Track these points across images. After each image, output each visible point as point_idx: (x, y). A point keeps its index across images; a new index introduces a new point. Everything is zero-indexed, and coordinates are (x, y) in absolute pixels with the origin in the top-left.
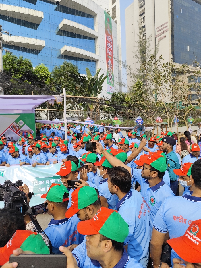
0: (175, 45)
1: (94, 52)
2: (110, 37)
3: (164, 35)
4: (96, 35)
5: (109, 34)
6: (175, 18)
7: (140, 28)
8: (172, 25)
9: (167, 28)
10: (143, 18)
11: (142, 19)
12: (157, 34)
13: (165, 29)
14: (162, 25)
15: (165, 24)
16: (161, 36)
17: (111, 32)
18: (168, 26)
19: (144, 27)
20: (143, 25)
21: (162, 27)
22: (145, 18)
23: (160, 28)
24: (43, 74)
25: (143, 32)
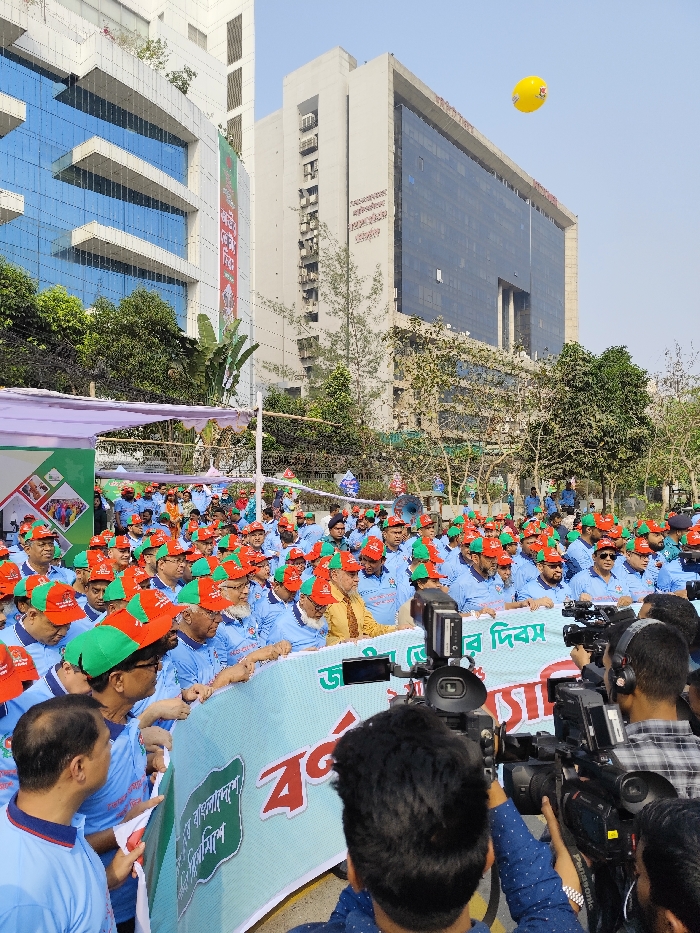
0: (405, 261)
1: (184, 255)
2: (231, 213)
3: (376, 225)
4: (194, 202)
5: (229, 205)
6: (405, 182)
7: (300, 191)
8: (398, 204)
9: (382, 209)
10: (312, 163)
11: (309, 166)
12: (353, 220)
13: (377, 211)
14: (370, 198)
15: (378, 195)
16: (366, 229)
17: (235, 200)
18: (386, 204)
19: (313, 190)
20: (310, 184)
21: (368, 204)
22: (319, 165)
23: (364, 205)
24: (69, 321)
25: (309, 204)
